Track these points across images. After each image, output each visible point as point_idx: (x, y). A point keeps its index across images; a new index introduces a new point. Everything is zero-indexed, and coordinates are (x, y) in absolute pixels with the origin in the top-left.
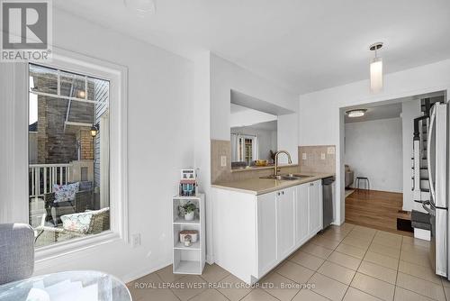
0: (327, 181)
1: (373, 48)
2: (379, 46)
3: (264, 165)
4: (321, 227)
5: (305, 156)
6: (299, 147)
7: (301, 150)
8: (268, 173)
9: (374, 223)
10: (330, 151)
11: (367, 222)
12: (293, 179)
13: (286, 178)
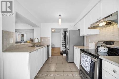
0: (48, 46)
1: (59, 16)
2: (60, 16)
3: (30, 42)
4: (47, 58)
5: (42, 40)
6: (41, 37)
7: (41, 38)
8: (31, 45)
9: (57, 54)
10: (49, 39)
11: (55, 54)
12: (39, 46)
13: (37, 46)
